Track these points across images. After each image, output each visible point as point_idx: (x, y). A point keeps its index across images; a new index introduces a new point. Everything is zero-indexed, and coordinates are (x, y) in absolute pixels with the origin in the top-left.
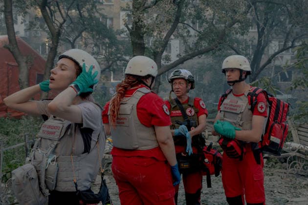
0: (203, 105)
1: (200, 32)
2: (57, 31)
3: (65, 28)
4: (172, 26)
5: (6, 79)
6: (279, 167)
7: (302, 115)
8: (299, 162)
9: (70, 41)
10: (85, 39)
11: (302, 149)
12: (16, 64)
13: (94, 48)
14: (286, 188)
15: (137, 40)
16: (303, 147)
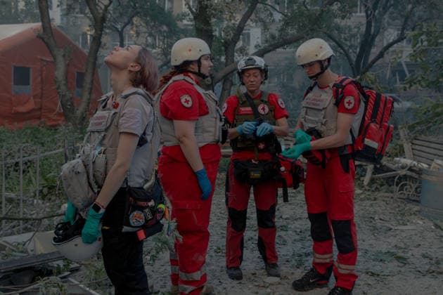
0: (282, 104)
1: (286, 16)
2: (101, 15)
3: (111, 12)
4: (249, 7)
5: (39, 79)
6: (384, 190)
7: (418, 123)
8: (411, 183)
9: (117, 30)
10: (137, 26)
11: (414, 166)
12: (52, 59)
13: (149, 38)
14: (391, 215)
15: (202, 26)
16: (416, 164)
